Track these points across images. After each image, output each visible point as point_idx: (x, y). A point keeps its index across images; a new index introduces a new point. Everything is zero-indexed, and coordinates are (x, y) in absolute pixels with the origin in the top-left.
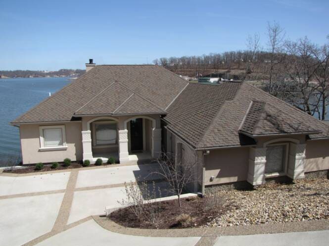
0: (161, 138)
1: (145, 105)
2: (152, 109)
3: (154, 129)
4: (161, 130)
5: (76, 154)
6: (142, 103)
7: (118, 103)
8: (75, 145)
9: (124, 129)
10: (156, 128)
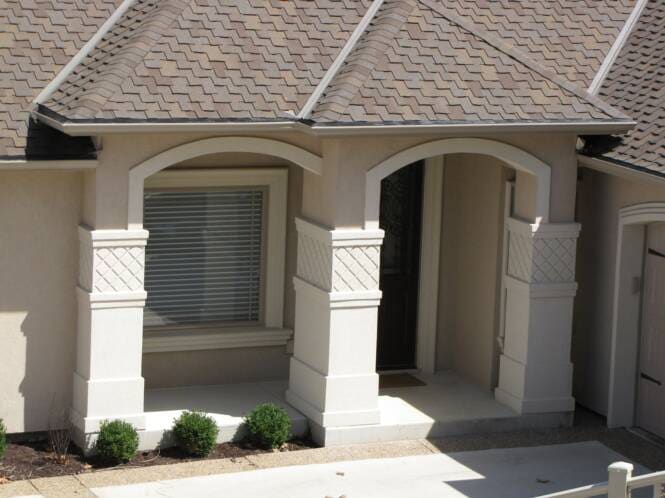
0: (572, 288)
1: (490, 73)
2: (538, 97)
3: (535, 227)
4: (574, 230)
5: (24, 388)
6: (462, 57)
7: (309, 55)
8: (25, 328)
9: (360, 223)
10: (552, 220)
